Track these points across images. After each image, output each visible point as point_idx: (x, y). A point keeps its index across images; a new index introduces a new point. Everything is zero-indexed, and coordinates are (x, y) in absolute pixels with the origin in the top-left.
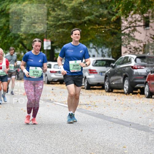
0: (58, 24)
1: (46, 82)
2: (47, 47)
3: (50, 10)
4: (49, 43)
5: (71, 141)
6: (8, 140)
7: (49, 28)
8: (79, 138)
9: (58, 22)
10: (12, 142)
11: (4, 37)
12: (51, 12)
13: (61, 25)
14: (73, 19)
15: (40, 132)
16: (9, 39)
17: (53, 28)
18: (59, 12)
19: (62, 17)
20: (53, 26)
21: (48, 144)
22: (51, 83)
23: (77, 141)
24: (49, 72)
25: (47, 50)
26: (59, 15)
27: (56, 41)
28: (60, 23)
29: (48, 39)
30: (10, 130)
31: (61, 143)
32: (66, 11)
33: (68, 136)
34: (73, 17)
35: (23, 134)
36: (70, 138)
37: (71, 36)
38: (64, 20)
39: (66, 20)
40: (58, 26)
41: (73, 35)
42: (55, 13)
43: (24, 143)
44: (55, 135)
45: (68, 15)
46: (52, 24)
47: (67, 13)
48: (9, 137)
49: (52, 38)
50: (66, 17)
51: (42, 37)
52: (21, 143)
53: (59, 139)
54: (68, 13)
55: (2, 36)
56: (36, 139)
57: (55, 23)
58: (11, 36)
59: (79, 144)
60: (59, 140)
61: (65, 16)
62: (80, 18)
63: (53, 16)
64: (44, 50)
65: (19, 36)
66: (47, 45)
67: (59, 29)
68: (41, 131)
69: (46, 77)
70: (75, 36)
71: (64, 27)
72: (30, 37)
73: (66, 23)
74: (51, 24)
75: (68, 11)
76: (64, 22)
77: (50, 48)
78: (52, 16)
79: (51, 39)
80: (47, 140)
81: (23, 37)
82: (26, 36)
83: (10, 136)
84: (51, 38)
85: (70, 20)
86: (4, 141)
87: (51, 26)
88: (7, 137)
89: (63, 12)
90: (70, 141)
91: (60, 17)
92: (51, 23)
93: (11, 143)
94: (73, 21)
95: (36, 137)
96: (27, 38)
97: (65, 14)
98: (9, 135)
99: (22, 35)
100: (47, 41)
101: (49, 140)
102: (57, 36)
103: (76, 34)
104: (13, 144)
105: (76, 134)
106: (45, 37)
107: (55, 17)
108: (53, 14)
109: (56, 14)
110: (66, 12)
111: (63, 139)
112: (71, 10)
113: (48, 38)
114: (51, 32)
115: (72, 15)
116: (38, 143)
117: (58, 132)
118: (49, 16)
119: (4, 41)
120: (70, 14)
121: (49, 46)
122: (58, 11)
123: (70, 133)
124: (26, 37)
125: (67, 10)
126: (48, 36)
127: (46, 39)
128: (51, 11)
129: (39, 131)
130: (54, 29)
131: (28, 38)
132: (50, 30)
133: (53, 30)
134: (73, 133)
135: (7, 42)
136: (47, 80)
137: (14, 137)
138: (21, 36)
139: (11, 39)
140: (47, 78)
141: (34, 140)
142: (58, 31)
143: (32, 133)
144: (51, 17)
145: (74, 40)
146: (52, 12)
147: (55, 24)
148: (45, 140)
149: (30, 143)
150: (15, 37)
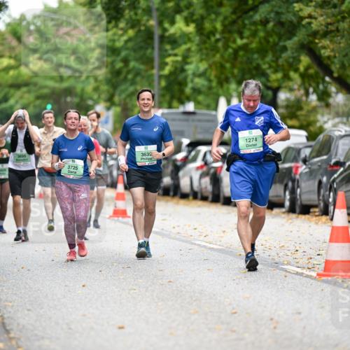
11: (234, 22)
16: (254, 34)
55: (225, 18)
58: (265, 22)
65: (302, 18)
81: (315, 26)
99: (310, 16)
119: (234, 41)
131: (338, 30)
135: (245, 47)
138: (305, 21)
139: (262, 34)
150: (281, 24)
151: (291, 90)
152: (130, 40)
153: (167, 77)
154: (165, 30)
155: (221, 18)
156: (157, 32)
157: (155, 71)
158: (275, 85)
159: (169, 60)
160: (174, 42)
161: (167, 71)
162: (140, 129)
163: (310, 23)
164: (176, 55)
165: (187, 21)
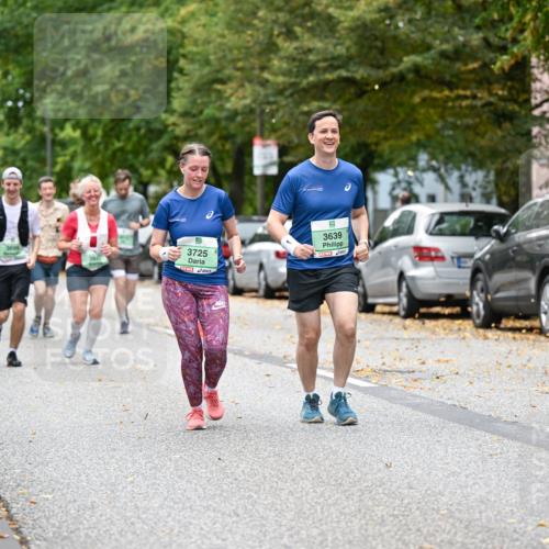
0: (304, 83)
1: (261, 292)
2: (266, 166)
3: (276, 32)
4: (273, 152)
5: (351, 502)
6: (126, 497)
7: (272, 99)
8: (380, 490)
9: (306, 77)
10: (138, 503)
11: (112, 129)
12: (280, 41)
13: (314, 86)
14: (360, 64)
15: (239, 471)
16: (129, 138)
17: (287, 98)
18: (308, 41)
19: (320, 57)
20: (287, 93)
21: (268, 512)
22: (277, 294)
23: (370, 503)
24: (273, 257)
25: (266, 178)
26: (310, 51)
27: (298, 146)
28: (312, 78)
29: (268, 138)
30: (134, 462)
31: (316, 510)
32: (334, 37)
33: (340, 484)
34: (357, 60)
35: (180, 477)
36: (346, 491)
37: (310, 137)
38: (325, 70)
39: (333, 68)
40: (305, 91)
41: (316, 132)
42: (295, 44)
43: (183, 509)
44: (293, 480)
45: (341, 50)
46: (284, 83)
47: (335, 46)
48: (129, 488)
49: (283, 135)
50: (333, 58)
51: (247, 129)
52: (171, 507)
53: (307, 494)
54: (341, 44)
55: (105, 126)
56: (225, 494)
57: (293, 80)
58: (138, 129)
59: (380, 515)
60: (309, 497)
61: (329, 56)
62: (382, 62)
63: (287, 54)
64: (255, 177)
65: (166, 126)
66: (265, 158)
67: (307, 103)
68: (242, 466)
69: (262, 274)
70: (323, 136)
71: (327, 95)
72: (202, 132)
73: (333, 81)
74: (278, 84)
75: (339, 38)
76: (329, 76)
77: (274, 171)
78: (282, 54)
79: (278, 138)
80: (263, 497)
81: (179, 131)
82: (190, 127)
83: (132, 482)
84: (279, 133)
85: (348, 71)
86: (110, 503)
87: (281, 92)
88: (120, 488)
89: (321, 41)
90: (346, 503)
91: (312, 57)
92: (281, 79)
93: (137, 508)
94: (360, 73)
95: (225, 487)
96: (192, 133)
97: (331, 48)
98: (131, 479)
99: (174, 124)
100: (264, 146)
101: (270, 500)
102: (300, 126)
103: (325, 131)
104: (144, 513)
105: (369, 477)
106: (258, 131)
107: (292, 59)
108: (288, 47)
109: (296, 49)
110: (335, 41)
111: (322, 495)
112: (352, 35)
113: (266, 133)
114: (280, 114)
115: (353, 51)
116: (234, 508)
117: (305, 469)
118: (272, 56)
119: (113, 144)
120: (348, 49)
121: (272, 164)
122: (306, 36)
123: (348, 475)
124: (188, 131)
125: (337, 35)
126: (267, 126)
127: (262, 136)
128: (278, 36)
129: (238, 466)
130: (290, 100)
131: (196, 135)
132: (274, 107)
133: (287, 105)
134: (359, 475)
135: (122, 149)
136: (263, 283)
137: (148, 486)
138: (170, 129)
139: (135, 138)
140: (266, 279)
141: (217, 500)
142: (305, 108)
143: (211, 472)
144: (281, 59)
145: (320, 150)
146: (285, 40)
147: (293, 84)
148: (259, 498)
149: (203, 510)
150: (150, 131)
151: (159, 183)
152: (28, 143)
153: (58, 174)
154: (56, 135)
155: (101, 126)
156: (49, 137)
157: (48, 169)
158: (145, 180)
159: (60, 159)
160: (64, 144)
161: (58, 168)
162: (320, 189)
163: (172, 131)
164: (65, 155)
165: (74, 128)
